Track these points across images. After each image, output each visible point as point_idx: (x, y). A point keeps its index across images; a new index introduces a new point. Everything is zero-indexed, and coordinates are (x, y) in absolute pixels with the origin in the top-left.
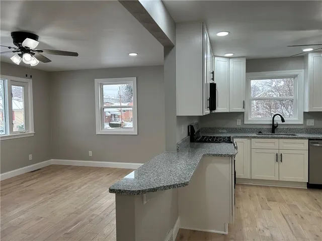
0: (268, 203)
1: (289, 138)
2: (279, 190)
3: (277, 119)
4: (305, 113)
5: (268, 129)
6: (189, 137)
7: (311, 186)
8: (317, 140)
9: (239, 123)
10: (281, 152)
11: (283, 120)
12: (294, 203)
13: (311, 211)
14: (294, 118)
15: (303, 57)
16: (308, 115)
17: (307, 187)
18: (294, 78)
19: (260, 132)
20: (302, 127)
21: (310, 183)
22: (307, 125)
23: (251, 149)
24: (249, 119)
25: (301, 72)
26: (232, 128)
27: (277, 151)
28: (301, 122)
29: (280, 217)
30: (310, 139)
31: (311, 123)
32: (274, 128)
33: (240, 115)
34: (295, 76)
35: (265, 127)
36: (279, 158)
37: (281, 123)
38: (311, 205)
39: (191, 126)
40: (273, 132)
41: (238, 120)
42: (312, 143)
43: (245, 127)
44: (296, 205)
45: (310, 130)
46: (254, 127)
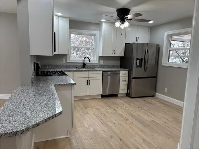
0: (85, 110)
1: (94, 71)
2: (89, 101)
3: (87, 60)
4: (99, 57)
5: (81, 65)
6: (35, 72)
7: (103, 96)
8: (106, 71)
9: (64, 62)
10: (90, 79)
11: (89, 61)
14: (94, 60)
15: (99, 24)
16: (101, 58)
17: (101, 97)
18: (94, 36)
19: (77, 68)
20: (98, 65)
21: (103, 95)
22: (100, 63)
23: (73, 78)
24: (70, 59)
25: (98, 33)
26: (59, 65)
27: (87, 79)
28: (97, 62)
30: (103, 71)
31: (102, 62)
32: (84, 65)
33: (65, 56)
34: (95, 35)
35: (79, 64)
36: (88, 82)
37: (88, 62)
38: (106, 107)
39: (36, 63)
40: (84, 67)
41: (63, 60)
42: (104, 73)
43: (68, 64)
44: (99, 108)
45: (101, 66)
46: (73, 64)
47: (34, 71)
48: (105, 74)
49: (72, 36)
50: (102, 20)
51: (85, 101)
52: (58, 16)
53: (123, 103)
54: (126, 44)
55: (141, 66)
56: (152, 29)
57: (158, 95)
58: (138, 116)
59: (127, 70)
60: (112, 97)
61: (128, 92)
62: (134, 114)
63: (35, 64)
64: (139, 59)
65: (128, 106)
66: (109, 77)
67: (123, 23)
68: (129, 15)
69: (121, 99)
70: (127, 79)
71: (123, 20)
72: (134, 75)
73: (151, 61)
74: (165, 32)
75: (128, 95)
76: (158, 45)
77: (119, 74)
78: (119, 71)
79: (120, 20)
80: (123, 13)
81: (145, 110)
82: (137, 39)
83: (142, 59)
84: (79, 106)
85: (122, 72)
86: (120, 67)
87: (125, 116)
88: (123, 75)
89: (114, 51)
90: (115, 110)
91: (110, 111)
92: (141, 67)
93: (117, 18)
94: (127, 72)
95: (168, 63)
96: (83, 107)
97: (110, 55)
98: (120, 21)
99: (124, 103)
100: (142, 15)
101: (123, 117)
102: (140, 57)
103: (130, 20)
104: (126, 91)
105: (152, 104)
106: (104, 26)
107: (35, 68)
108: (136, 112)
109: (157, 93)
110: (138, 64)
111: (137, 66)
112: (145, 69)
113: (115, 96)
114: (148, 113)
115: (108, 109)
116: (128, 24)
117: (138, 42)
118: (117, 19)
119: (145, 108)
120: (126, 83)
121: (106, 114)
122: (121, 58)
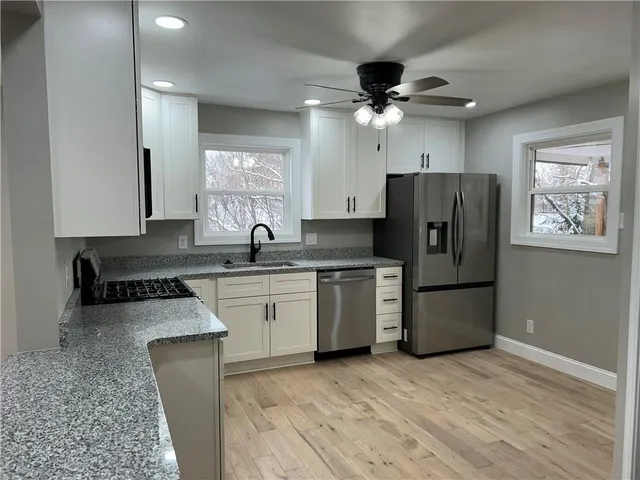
0: (264, 414)
1: (287, 271)
2: (273, 377)
3: (261, 233)
4: (303, 221)
5: (242, 254)
6: (79, 290)
7: (322, 357)
8: (329, 270)
9: (183, 244)
10: (274, 299)
11: (271, 236)
12: (308, 400)
13: (340, 410)
14: (288, 232)
15: (298, 116)
16: (308, 225)
17: (316, 360)
18: (284, 154)
19: (229, 262)
20: (299, 248)
21: (320, 351)
22: (307, 243)
23: (217, 299)
24: (205, 234)
25: (295, 143)
26: (168, 257)
27: (266, 300)
28: (298, 239)
29: (298, 439)
30: (319, 271)
32: (253, 252)
33: (186, 226)
34: (285, 151)
35: (238, 250)
36: (270, 312)
37: (268, 241)
38: (334, 398)
39: (82, 260)
40: (252, 259)
41: (181, 238)
42: (322, 277)
43: (195, 252)
44: (312, 404)
45: (311, 253)
46: (215, 251)
47: (76, 285)
48: (326, 280)
49: (210, 154)
50: (309, 102)
51: (261, 380)
52: (160, 92)
53: (392, 379)
54: (389, 177)
55: (442, 248)
56: (471, 126)
57: (505, 343)
58: (446, 427)
59: (397, 265)
60: (354, 358)
61: (405, 336)
62: (434, 418)
63: (79, 262)
64: (436, 225)
65: (409, 388)
66: (337, 288)
67: (380, 111)
68: (399, 83)
69: (382, 364)
70: (398, 295)
71: (379, 103)
72: (421, 280)
73: (474, 232)
74: (515, 137)
75: (405, 347)
76: (493, 178)
77: (373, 277)
78: (373, 268)
79: (370, 101)
80: (379, 79)
81: (468, 401)
82: (425, 159)
83: (445, 224)
84: (239, 398)
85: (380, 272)
86: (372, 254)
87: (403, 429)
88: (387, 282)
89: (352, 203)
90: (369, 408)
91: (350, 412)
92: (444, 251)
93: (361, 95)
94: (398, 271)
95: (528, 234)
96: (253, 401)
97: (341, 214)
98: (372, 106)
99: (393, 377)
100: (445, 83)
101: (397, 433)
102: (436, 219)
103: (405, 99)
104: (396, 336)
105: (486, 377)
106: (317, 122)
107: (79, 275)
108: (437, 410)
109: (499, 337)
110: (434, 241)
111: (431, 250)
112: (458, 259)
113: (362, 352)
114: (481, 413)
115: (343, 407)
116: (399, 114)
117: (429, 171)
118: (359, 98)
119: (470, 395)
120: (397, 307)
121: (337, 425)
122: (376, 225)
